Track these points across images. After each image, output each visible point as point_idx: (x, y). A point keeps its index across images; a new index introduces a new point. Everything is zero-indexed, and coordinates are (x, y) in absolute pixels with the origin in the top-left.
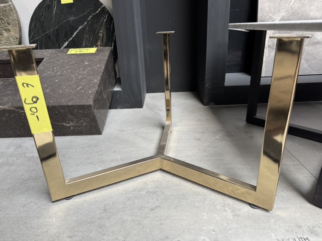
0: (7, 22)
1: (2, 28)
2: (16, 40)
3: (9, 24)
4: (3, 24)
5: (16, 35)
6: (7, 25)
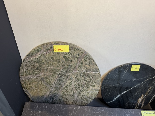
6: (94, 83)
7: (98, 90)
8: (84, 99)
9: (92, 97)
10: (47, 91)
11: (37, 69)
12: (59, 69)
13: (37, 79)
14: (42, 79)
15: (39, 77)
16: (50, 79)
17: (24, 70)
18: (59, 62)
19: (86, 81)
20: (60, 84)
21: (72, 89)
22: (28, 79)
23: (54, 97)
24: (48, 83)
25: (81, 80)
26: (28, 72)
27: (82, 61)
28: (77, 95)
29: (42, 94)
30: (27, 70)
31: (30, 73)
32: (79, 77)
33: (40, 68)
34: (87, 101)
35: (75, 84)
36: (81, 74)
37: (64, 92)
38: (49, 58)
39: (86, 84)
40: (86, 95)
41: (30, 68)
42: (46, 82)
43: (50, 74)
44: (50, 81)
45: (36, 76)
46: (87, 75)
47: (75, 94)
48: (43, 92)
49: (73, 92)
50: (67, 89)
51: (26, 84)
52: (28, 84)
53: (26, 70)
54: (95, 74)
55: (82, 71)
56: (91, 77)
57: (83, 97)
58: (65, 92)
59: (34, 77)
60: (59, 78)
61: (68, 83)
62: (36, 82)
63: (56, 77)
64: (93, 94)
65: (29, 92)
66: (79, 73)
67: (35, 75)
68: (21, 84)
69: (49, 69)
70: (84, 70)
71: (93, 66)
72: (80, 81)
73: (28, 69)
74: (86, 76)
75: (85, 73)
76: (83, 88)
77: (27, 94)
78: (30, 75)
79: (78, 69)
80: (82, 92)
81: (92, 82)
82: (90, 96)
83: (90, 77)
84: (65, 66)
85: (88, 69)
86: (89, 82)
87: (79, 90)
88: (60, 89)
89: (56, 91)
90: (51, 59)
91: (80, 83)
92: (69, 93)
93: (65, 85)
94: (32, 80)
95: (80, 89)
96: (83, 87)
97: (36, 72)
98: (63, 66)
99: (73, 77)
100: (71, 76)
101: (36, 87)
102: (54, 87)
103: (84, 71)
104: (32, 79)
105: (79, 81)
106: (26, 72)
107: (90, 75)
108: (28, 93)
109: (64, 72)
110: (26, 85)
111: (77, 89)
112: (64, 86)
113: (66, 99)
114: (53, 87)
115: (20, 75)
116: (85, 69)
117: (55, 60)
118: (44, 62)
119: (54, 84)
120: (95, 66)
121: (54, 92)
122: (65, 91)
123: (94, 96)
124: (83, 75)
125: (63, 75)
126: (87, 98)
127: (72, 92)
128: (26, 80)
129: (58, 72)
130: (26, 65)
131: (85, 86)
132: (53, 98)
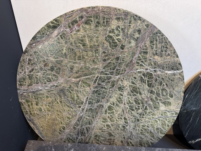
0: (170, 94)
1: (160, 100)
2: (174, 115)
3: (172, 96)
4: (163, 95)
5: (177, 110)
6: (169, 97)
7: (177, 113)
8: (147, 134)
9: (164, 128)
10: (71, 117)
11: (52, 69)
12: (97, 68)
13: (53, 91)
14: (62, 90)
15: (57, 86)
16: (78, 91)
17: (25, 72)
18: (97, 50)
19: (152, 92)
20: (99, 102)
21: (123, 111)
22: (34, 92)
23: (85, 131)
24: (73, 99)
25: (141, 91)
26: (34, 76)
27: (146, 46)
28: (132, 124)
29: (61, 125)
30: (32, 73)
31: (37, 78)
32: (138, 84)
33: (59, 66)
34: (153, 137)
35: (129, 101)
36: (142, 77)
37: (105, 119)
38: (75, 44)
39: (151, 99)
40: (151, 125)
41: (36, 68)
42: (69, 99)
43: (78, 80)
44: (78, 96)
45: (49, 86)
46: (156, 80)
47: (127, 123)
48: (64, 120)
49: (125, 119)
50: (113, 113)
51: (30, 104)
52: (34, 103)
53: (30, 72)
54: (173, 77)
55: (144, 70)
56: (165, 84)
57: (145, 130)
58: (108, 120)
59: (46, 87)
60: (96, 87)
61: (113, 100)
62: (49, 99)
63: (89, 86)
64: (166, 122)
65: (35, 122)
66: (139, 75)
67: (47, 83)
68: (20, 104)
69: (75, 69)
70: (148, 68)
71: (169, 57)
72: (140, 94)
73: (33, 70)
74: (154, 82)
75: (151, 74)
76: (146, 109)
77: (32, 125)
78: (38, 83)
79: (136, 65)
80: (143, 117)
81: (165, 94)
82: (159, 126)
83: (161, 84)
84: (108, 59)
85: (158, 66)
86: (158, 94)
87: (138, 113)
88: (97, 113)
89: (89, 116)
90: (81, 45)
91: (140, 98)
92: (115, 121)
93: (109, 104)
94: (41, 94)
95: (140, 111)
96: (146, 107)
97: (50, 77)
98: (105, 60)
99: (125, 86)
100: (120, 82)
101: (49, 111)
102: (85, 109)
103: (150, 70)
104: (41, 92)
105: (137, 93)
106: (29, 77)
107: (163, 79)
108: (33, 123)
109: (106, 74)
110: (29, 106)
111: (133, 112)
112: (106, 105)
113: (110, 135)
114: (83, 109)
115: (18, 83)
116: (152, 65)
117: (89, 46)
118: (65, 53)
119: (86, 101)
120: (174, 57)
121: (85, 119)
122: (109, 117)
123: (168, 126)
124: (146, 79)
125: (104, 82)
126: (152, 131)
127: (123, 118)
128: (30, 94)
129: (94, 74)
130: (30, 60)
131: (149, 104)
132: (82, 133)
